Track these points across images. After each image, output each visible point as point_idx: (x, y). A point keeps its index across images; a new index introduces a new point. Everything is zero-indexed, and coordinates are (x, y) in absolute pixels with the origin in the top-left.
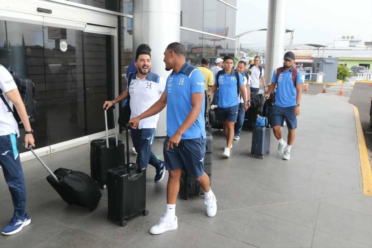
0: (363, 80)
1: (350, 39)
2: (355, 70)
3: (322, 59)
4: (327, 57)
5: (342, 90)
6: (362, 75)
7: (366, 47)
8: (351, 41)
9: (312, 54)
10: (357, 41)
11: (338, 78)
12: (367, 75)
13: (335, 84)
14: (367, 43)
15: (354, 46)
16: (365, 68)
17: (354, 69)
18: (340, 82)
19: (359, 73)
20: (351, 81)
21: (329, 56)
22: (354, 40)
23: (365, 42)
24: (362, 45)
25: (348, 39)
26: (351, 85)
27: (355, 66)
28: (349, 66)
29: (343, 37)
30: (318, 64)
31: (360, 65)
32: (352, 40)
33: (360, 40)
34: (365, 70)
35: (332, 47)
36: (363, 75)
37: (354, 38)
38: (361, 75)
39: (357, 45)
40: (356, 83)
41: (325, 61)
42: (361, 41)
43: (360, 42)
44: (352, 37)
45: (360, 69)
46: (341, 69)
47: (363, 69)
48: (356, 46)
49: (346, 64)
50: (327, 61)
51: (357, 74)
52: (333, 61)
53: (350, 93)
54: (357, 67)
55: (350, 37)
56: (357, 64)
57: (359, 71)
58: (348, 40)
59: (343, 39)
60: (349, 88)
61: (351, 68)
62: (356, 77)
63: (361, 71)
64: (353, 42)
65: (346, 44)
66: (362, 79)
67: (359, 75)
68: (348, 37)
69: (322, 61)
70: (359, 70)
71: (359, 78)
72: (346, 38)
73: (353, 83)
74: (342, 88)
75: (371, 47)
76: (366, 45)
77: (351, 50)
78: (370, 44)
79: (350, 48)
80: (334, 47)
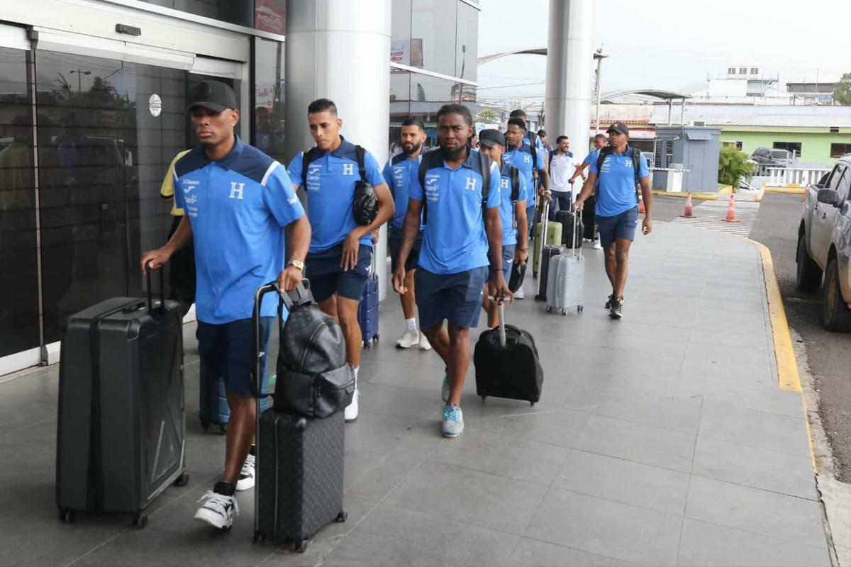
0: (784, 184)
1: (749, 76)
2: (763, 158)
3: (679, 131)
4: (692, 125)
5: (733, 209)
6: (782, 172)
7: (791, 98)
8: (750, 82)
9: (651, 116)
10: (766, 82)
11: (720, 182)
12: (795, 171)
13: (715, 195)
14: (792, 87)
15: (759, 95)
16: (788, 154)
17: (760, 155)
18: (727, 189)
19: (774, 166)
20: (757, 188)
21: (696, 124)
22: (759, 77)
23: (787, 85)
24: (780, 93)
25: (743, 76)
26: (753, 199)
27: (762, 149)
28: (750, 147)
29: (732, 71)
30: (670, 144)
31: (777, 145)
32: (753, 77)
33: (776, 79)
34: (788, 159)
35: (701, 97)
36: (785, 173)
37: (759, 71)
38: (779, 173)
39: (769, 92)
40: (766, 194)
41: (687, 137)
42: (777, 81)
43: (774, 83)
44: (755, 71)
45: (776, 155)
46: (726, 156)
47: (783, 156)
48: (766, 95)
49: (739, 144)
50: (692, 136)
51: (769, 170)
52: (707, 136)
53: (753, 218)
54: (769, 152)
55: (749, 71)
56: (767, 144)
57: (773, 162)
58: (745, 79)
59: (732, 76)
60: (749, 204)
61: (753, 155)
62: (765, 177)
63: (779, 162)
64: (757, 83)
65: (738, 90)
66: (782, 182)
67: (773, 173)
68: (743, 71)
69: (680, 135)
70: (773, 159)
71: (775, 182)
72: (738, 71)
73: (760, 194)
74: (731, 205)
75: (807, 97)
76: (791, 90)
77: (751, 105)
78: (803, 88)
79: (750, 99)
80: (708, 98)
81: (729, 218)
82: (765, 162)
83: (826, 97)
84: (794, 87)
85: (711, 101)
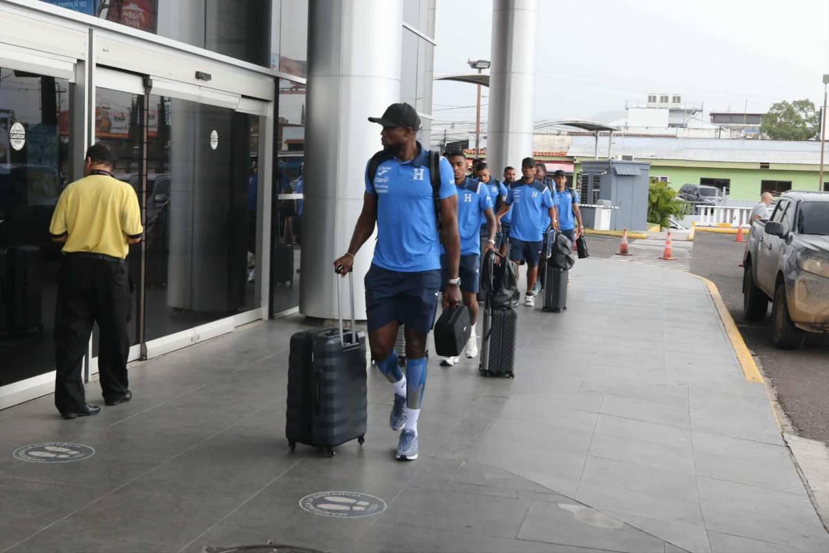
0: (714, 224)
1: (671, 105)
2: (690, 195)
3: (607, 165)
4: (620, 159)
5: (670, 246)
6: (712, 212)
7: (716, 130)
8: (672, 111)
12: (726, 210)
13: (645, 234)
14: (716, 117)
15: (682, 126)
16: (717, 191)
17: (687, 192)
18: (656, 228)
19: (702, 204)
20: (686, 227)
21: (624, 158)
22: (681, 106)
23: (711, 114)
24: (703, 123)
25: (664, 104)
26: (685, 238)
27: (690, 186)
28: (676, 183)
29: (652, 99)
30: (597, 179)
31: (704, 181)
32: (676, 105)
33: (700, 108)
34: (717, 197)
36: (715, 211)
37: (682, 99)
38: (709, 211)
39: (692, 122)
40: (697, 233)
41: (615, 172)
42: (701, 111)
43: (697, 113)
44: (677, 99)
45: (704, 192)
46: (655, 193)
47: (712, 193)
48: (689, 125)
49: (665, 179)
50: (621, 170)
51: (697, 208)
52: (636, 171)
53: (689, 257)
54: (696, 189)
55: (670, 99)
56: (694, 180)
57: (701, 200)
58: (667, 108)
59: (652, 104)
60: (682, 244)
61: (680, 192)
63: (707, 199)
64: (680, 113)
65: (659, 120)
66: (712, 221)
67: (702, 211)
68: (665, 99)
69: (608, 169)
70: (701, 197)
71: (705, 221)
72: (658, 99)
73: (691, 233)
74: (668, 242)
75: (733, 130)
76: (714, 121)
77: (674, 137)
78: (728, 119)
79: (672, 131)
80: (627, 128)
81: (666, 256)
82: (694, 199)
83: (753, 129)
84: (718, 118)
85: (630, 131)
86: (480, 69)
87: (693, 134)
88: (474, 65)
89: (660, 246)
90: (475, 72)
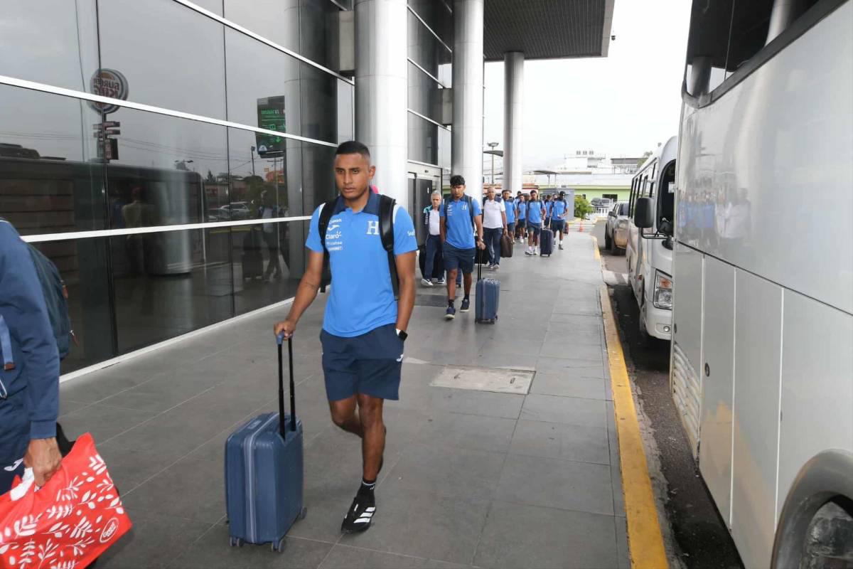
1: (589, 156)
2: (597, 203)
4: (560, 187)
5: (583, 227)
8: (589, 159)
10: (600, 159)
11: (575, 216)
15: (594, 167)
16: (610, 201)
17: (595, 201)
18: (579, 220)
19: (602, 207)
20: (593, 219)
21: (562, 186)
22: (594, 156)
23: (611, 160)
24: (607, 164)
25: (585, 156)
26: (592, 224)
27: (596, 199)
28: (590, 197)
29: (578, 153)
31: (606, 196)
32: (592, 156)
33: (604, 156)
35: (562, 169)
37: (594, 153)
38: (605, 211)
40: (598, 221)
42: (604, 158)
44: (592, 153)
45: (604, 202)
46: (578, 203)
47: (608, 202)
48: (599, 166)
49: (585, 196)
51: (599, 210)
53: (592, 230)
54: (600, 200)
55: (588, 153)
56: (599, 196)
57: (602, 205)
58: (587, 158)
59: (579, 156)
60: (589, 226)
61: (592, 202)
62: (598, 213)
63: (605, 205)
64: (593, 159)
67: (601, 211)
68: (585, 153)
69: (555, 192)
71: (603, 215)
72: (582, 153)
73: (595, 222)
74: (581, 224)
75: (621, 167)
76: (613, 163)
77: (590, 173)
78: (620, 161)
79: (589, 170)
80: (565, 168)
81: (581, 230)
82: (598, 205)
83: (634, 167)
84: (615, 161)
85: (567, 171)
86: (493, 146)
87: (600, 171)
88: (490, 145)
89: (577, 226)
90: (490, 149)
